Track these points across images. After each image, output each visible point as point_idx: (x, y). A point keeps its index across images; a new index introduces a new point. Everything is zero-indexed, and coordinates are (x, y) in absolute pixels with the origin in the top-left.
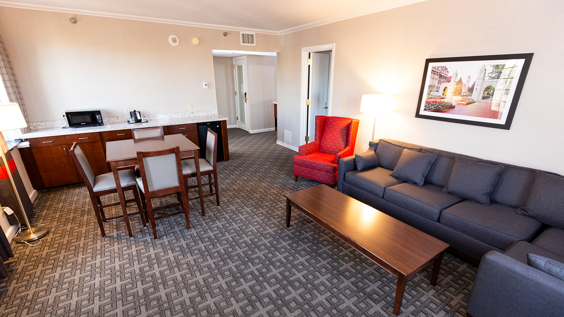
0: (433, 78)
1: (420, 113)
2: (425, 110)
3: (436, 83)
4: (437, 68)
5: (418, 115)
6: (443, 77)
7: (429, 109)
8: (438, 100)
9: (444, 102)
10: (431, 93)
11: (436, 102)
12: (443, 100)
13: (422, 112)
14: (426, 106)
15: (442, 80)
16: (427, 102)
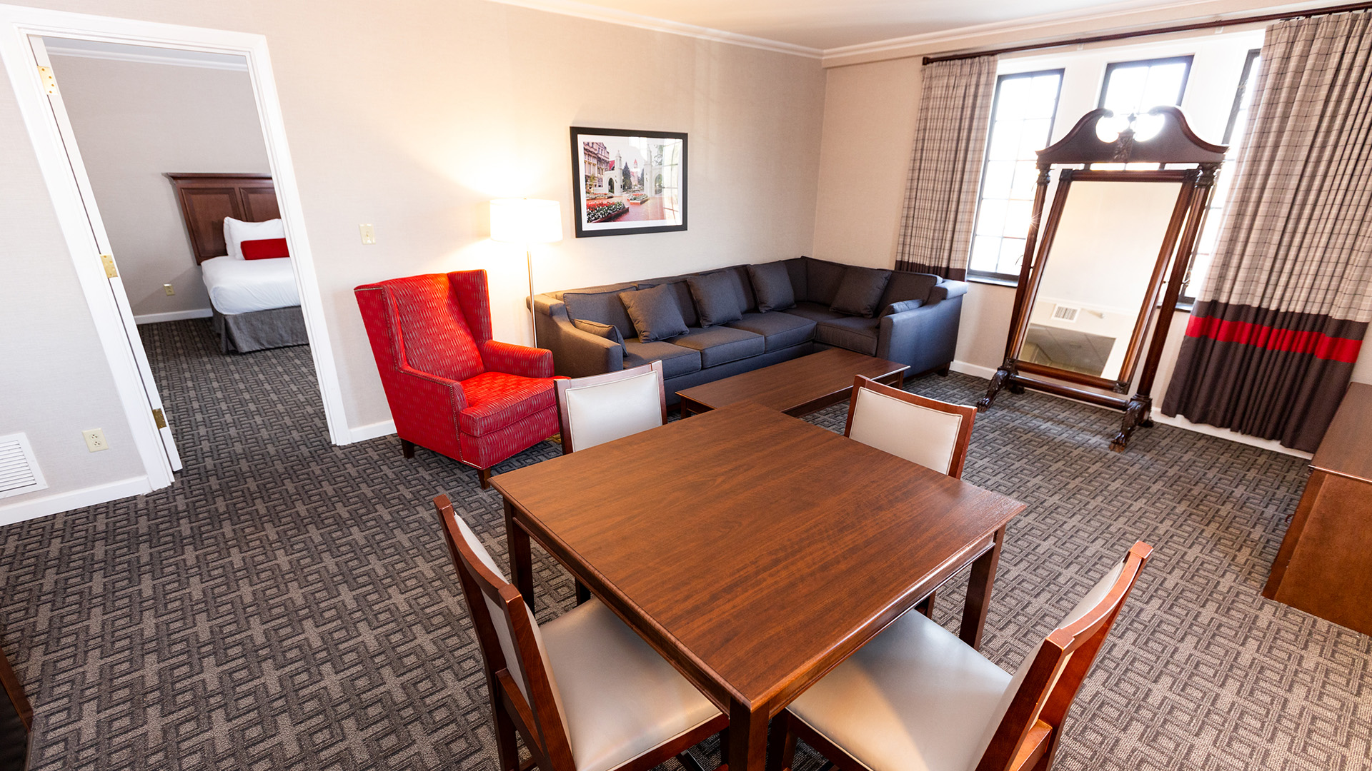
0: (589, 164)
1: (584, 229)
2: (589, 221)
3: (594, 171)
4: (591, 145)
5: (580, 233)
6: (604, 163)
7: (596, 219)
8: (605, 202)
9: (613, 204)
10: (592, 190)
11: (602, 205)
12: (611, 201)
13: (587, 227)
14: (589, 214)
15: (603, 167)
16: (588, 207)
